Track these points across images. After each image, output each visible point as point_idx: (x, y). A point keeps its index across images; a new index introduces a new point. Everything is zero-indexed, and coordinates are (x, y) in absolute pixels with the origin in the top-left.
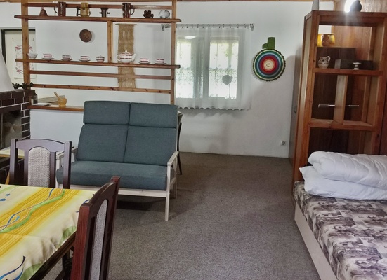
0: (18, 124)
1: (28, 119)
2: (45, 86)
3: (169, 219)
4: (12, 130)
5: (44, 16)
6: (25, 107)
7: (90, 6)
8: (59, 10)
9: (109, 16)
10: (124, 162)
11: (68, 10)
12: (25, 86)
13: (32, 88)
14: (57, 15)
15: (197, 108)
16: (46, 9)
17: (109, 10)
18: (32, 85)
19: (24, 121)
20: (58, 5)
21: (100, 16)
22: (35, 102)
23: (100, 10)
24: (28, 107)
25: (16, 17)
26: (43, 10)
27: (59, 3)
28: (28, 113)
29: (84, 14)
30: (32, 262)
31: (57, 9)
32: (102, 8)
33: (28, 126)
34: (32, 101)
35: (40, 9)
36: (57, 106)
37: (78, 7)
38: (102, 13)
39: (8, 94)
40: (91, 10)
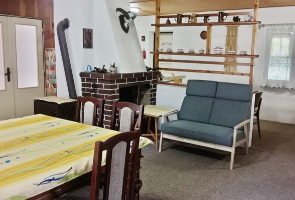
0: (148, 93)
1: (155, 90)
2: (167, 69)
3: (234, 168)
4: (145, 96)
5: (168, 24)
6: (153, 82)
7: (197, 16)
8: (178, 20)
9: (209, 21)
10: (208, 123)
11: (183, 19)
12: (154, 69)
13: (159, 71)
14: (176, 23)
15: (284, 88)
16: (170, 19)
17: (209, 18)
18: (159, 69)
19: (152, 91)
20: (177, 16)
21: (203, 22)
22: (161, 79)
23: (203, 18)
24: (156, 82)
25: (152, 25)
26: (168, 20)
27: (178, 15)
28: (155, 86)
29: (193, 21)
30: (76, 171)
31: (176, 19)
32: (205, 17)
33: (155, 95)
34: (159, 79)
35: (167, 19)
36: (173, 82)
37: (189, 17)
38: (204, 20)
39: (142, 73)
40: (198, 18)
